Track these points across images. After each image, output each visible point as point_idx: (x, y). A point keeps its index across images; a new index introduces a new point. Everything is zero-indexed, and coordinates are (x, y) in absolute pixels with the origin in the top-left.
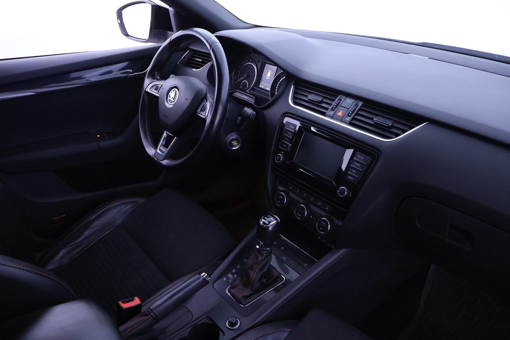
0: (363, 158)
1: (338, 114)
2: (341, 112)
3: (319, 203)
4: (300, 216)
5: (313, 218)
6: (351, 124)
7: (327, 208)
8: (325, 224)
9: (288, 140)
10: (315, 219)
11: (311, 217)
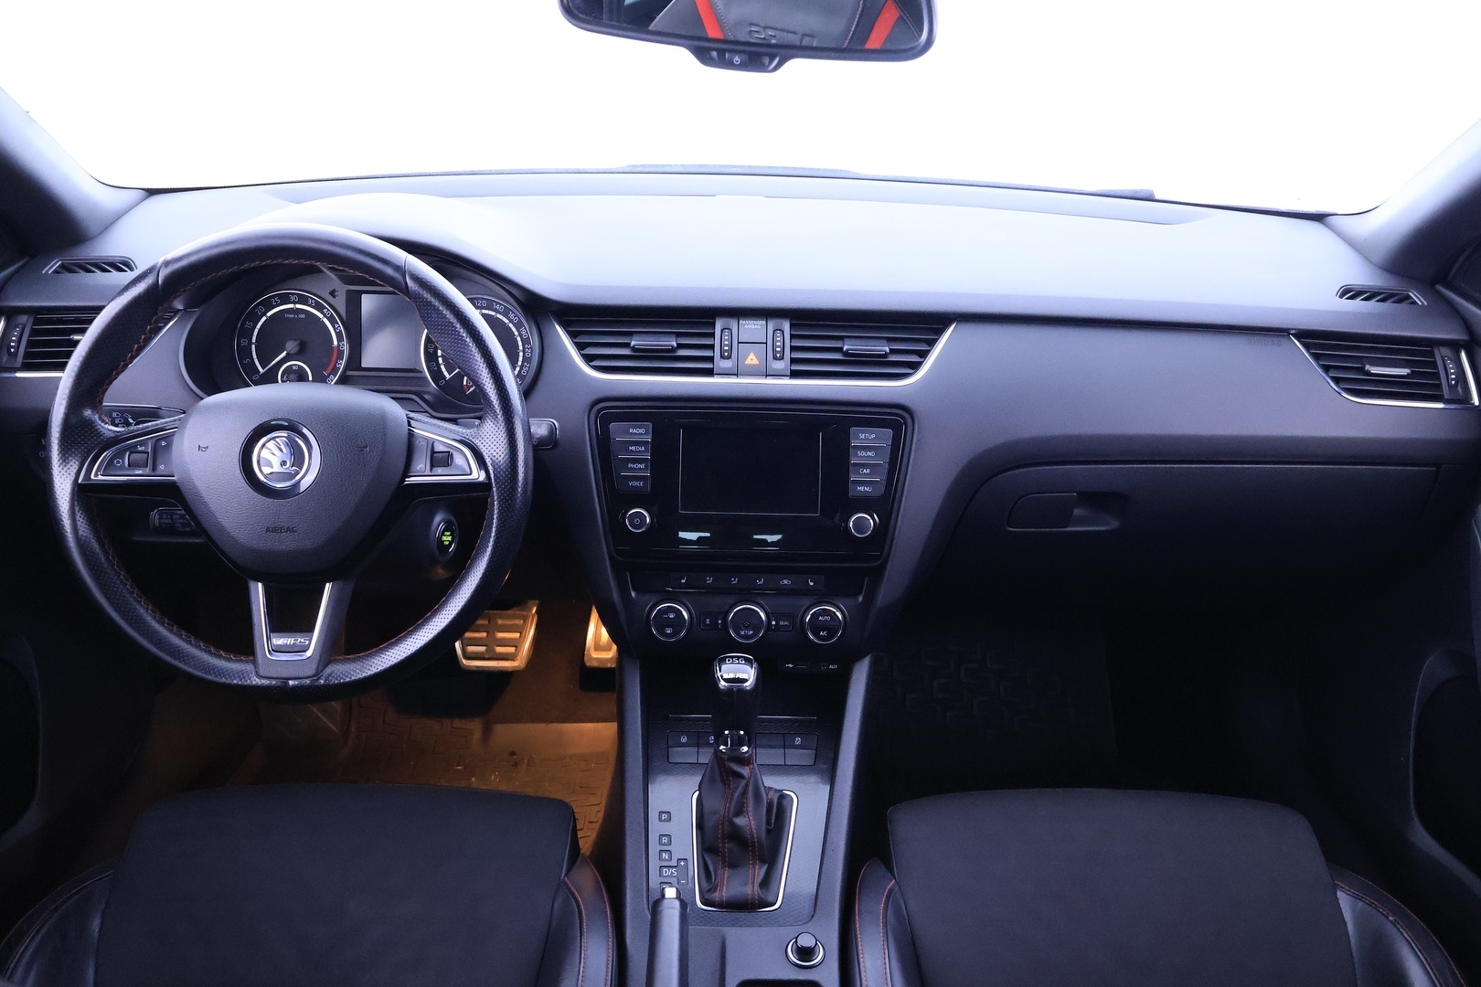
0: (873, 436)
1: (746, 362)
2: (752, 356)
3: (785, 582)
4: (751, 632)
5: (782, 623)
6: (794, 374)
7: (812, 584)
8: (828, 618)
9: (642, 466)
10: (786, 623)
11: (774, 623)
